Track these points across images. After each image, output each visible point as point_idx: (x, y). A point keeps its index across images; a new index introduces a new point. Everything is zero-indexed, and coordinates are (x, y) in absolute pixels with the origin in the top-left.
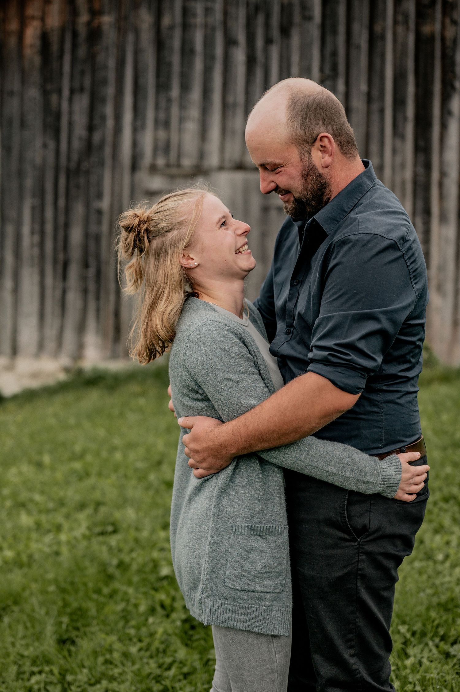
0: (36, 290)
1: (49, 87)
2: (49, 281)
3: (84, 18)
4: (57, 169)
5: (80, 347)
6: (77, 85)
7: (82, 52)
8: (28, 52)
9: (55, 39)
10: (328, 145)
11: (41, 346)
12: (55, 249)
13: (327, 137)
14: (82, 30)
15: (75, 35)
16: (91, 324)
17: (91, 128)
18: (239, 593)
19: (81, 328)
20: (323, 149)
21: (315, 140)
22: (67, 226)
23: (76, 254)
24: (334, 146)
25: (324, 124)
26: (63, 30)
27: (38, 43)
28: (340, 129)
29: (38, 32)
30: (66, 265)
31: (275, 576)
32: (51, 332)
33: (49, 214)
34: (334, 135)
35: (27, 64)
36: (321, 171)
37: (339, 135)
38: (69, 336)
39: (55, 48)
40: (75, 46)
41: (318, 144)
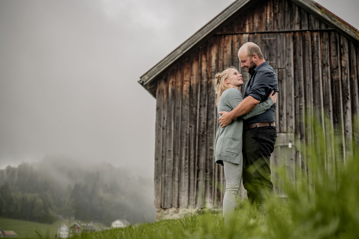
0: (187, 181)
1: (192, 105)
2: (192, 178)
3: (205, 80)
4: (195, 135)
5: (204, 203)
6: (202, 105)
7: (204, 92)
8: (184, 93)
9: (194, 89)
10: (256, 57)
11: (189, 203)
12: (195, 165)
13: (256, 55)
14: (204, 85)
15: (201, 86)
16: (209, 194)
17: (208, 120)
18: (228, 152)
19: (204, 196)
20: (255, 58)
21: (253, 55)
22: (199, 156)
23: (202, 167)
24: (257, 57)
25: (255, 52)
26: (197, 85)
27: (188, 90)
28: (259, 53)
29: (188, 86)
30: (198, 171)
31: (237, 150)
32: (192, 198)
33: (192, 152)
34: (258, 55)
35: (184, 97)
36: (254, 62)
37: (259, 54)
38: (200, 199)
39: (194, 91)
40: (201, 90)
41: (254, 56)
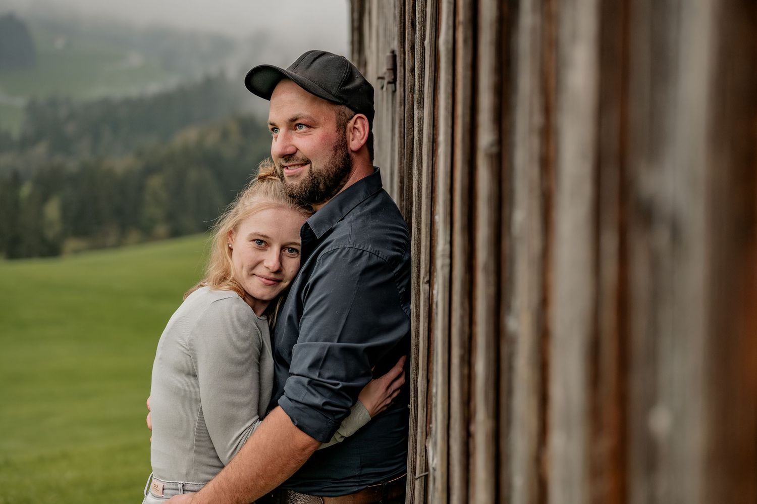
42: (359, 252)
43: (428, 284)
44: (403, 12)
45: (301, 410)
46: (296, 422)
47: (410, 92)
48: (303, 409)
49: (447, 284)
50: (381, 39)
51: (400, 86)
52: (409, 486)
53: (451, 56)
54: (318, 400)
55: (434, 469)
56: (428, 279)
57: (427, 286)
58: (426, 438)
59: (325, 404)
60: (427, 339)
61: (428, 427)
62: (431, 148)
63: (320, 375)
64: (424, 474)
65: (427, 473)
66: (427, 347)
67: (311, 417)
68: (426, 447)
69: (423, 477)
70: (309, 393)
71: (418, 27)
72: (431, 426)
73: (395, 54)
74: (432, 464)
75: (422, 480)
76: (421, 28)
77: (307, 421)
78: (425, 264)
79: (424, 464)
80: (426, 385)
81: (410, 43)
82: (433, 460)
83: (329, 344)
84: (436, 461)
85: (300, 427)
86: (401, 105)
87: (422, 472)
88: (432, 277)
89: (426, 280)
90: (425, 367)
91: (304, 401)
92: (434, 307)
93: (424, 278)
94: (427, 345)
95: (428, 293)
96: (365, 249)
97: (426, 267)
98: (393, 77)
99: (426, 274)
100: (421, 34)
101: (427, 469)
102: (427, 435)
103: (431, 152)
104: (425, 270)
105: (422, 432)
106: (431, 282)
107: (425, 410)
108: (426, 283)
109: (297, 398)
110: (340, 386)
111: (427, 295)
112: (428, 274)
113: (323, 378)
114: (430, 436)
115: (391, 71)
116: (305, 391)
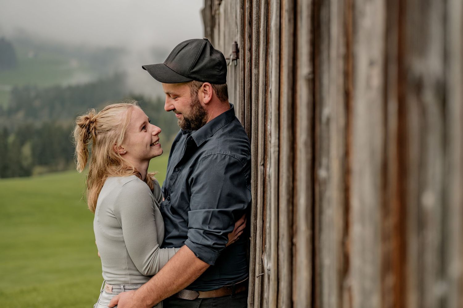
20: (205, 92)
21: (201, 86)
24: (212, 91)
42: (224, 156)
43: (263, 166)
44: (243, 18)
45: (200, 248)
46: (198, 255)
47: (249, 62)
48: (201, 248)
49: (277, 162)
50: (227, 37)
51: (241, 60)
52: (251, 284)
53: (278, 32)
54: (210, 242)
55: (269, 270)
56: (263, 163)
57: (262, 167)
58: (262, 254)
59: (214, 244)
60: (262, 197)
61: (263, 247)
62: (264, 89)
63: (209, 228)
64: (261, 274)
65: (263, 274)
66: (262, 202)
67: (206, 252)
68: (262, 259)
69: (261, 276)
70: (204, 239)
71: (254, 22)
72: (266, 246)
73: (237, 43)
74: (267, 267)
75: (260, 278)
76: (257, 23)
77: (204, 255)
78: (261, 154)
79: (261, 269)
80: (262, 224)
81: (248, 34)
82: (267, 265)
83: (212, 210)
84: (269, 265)
85: (200, 258)
86: (242, 71)
87: (260, 274)
88: (265, 162)
89: (261, 164)
90: (262, 213)
91: (201, 243)
92: (267, 178)
93: (260, 163)
94: (262, 201)
95: (263, 171)
96: (226, 154)
97: (261, 156)
98: (236, 56)
99: (261, 161)
100: (256, 26)
101: (263, 271)
102: (263, 252)
103: (264, 91)
104: (261, 158)
105: (260, 251)
106: (265, 165)
107: (262, 238)
108: (262, 166)
109: (197, 242)
110: (221, 233)
111: (262, 173)
112: (263, 160)
113: (212, 229)
114: (265, 252)
115: (235, 53)
116: (201, 237)
